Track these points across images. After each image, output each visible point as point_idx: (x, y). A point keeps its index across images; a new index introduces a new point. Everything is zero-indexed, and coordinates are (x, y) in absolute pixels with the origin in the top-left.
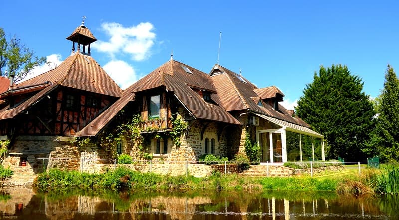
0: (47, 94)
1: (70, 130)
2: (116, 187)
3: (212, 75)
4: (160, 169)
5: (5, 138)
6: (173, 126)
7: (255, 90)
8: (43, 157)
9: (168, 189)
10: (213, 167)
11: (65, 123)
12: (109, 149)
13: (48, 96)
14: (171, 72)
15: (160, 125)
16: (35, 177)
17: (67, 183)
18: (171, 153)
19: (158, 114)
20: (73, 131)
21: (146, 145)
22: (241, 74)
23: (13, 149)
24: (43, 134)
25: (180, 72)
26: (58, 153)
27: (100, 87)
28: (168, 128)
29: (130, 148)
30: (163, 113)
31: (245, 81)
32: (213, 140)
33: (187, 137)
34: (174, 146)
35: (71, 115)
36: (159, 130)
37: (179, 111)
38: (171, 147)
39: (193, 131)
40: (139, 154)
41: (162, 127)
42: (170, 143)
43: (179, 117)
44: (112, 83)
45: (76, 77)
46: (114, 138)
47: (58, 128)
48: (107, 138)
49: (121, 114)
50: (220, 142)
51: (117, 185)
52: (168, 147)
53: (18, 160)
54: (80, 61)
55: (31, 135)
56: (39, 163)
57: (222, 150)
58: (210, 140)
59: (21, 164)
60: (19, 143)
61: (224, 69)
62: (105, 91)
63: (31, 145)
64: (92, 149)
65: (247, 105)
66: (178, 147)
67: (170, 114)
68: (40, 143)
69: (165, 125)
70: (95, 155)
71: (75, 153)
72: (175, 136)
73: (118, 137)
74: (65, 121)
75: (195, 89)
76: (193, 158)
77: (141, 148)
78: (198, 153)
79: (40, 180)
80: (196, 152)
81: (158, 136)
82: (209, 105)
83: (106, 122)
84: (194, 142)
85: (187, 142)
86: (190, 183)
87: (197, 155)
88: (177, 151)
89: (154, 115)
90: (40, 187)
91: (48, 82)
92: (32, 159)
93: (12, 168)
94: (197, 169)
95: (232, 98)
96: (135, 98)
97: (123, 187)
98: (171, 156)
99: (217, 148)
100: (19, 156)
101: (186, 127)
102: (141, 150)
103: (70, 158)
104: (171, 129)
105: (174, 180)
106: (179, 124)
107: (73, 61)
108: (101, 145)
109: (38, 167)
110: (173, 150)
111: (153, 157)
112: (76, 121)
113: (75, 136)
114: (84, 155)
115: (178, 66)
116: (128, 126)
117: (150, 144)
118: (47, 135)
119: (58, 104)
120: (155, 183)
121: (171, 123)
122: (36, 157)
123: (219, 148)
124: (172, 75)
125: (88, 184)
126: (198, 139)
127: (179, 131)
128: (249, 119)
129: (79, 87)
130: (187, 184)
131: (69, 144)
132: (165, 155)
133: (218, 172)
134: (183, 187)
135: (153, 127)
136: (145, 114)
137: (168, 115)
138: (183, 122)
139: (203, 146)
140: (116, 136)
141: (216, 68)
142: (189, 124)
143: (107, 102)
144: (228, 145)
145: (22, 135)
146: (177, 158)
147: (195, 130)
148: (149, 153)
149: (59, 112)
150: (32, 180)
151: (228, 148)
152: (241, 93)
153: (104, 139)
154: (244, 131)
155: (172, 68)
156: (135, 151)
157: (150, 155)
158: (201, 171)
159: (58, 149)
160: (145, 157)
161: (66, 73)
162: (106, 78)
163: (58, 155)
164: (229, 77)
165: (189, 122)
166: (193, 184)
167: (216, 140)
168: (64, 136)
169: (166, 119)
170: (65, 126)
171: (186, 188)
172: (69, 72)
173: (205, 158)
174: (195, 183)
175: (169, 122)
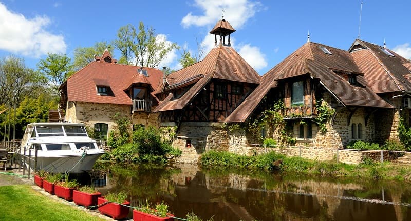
0: (203, 87)
1: (220, 116)
2: (269, 169)
3: (351, 51)
4: (305, 154)
5: (173, 124)
6: (318, 113)
7: (406, 65)
8: (202, 140)
9: (320, 175)
10: (363, 154)
11: (217, 110)
12: (255, 133)
13: (205, 88)
14: (311, 56)
15: (305, 111)
16: (199, 156)
17: (225, 163)
18: (316, 138)
19: (302, 100)
20: (222, 117)
21: (289, 129)
22: (385, 47)
23: (179, 133)
24: (200, 121)
25: (320, 54)
26: (213, 136)
27: (242, 76)
28: (313, 115)
29: (272, 131)
30: (308, 99)
31: (391, 55)
32: (360, 125)
33: (334, 123)
34: (320, 132)
35: (221, 103)
36: (303, 116)
37: (324, 97)
38: (316, 133)
39: (339, 117)
40: (282, 138)
41: (307, 114)
42: (314, 128)
43: (324, 103)
44: (251, 70)
45: (223, 69)
46: (259, 123)
47: (211, 115)
48: (254, 124)
49: (264, 101)
50: (367, 126)
51: (270, 168)
52: (313, 133)
53: (184, 142)
54: (223, 52)
55: (192, 121)
56: (200, 145)
57: (369, 135)
58: (357, 125)
59: (187, 146)
60: (183, 129)
61: (366, 43)
62: (247, 79)
63: (192, 130)
64: (241, 133)
65: (401, 86)
66: (324, 132)
67: (314, 101)
68: (199, 128)
69: (310, 112)
70: (244, 139)
71: (225, 136)
72: (321, 122)
73: (262, 122)
74: (217, 108)
75: (340, 73)
76: (341, 144)
77: (284, 132)
78: (345, 139)
79: (203, 159)
80: (343, 138)
81: (303, 122)
82: (355, 89)
83: (252, 109)
84: (341, 128)
85: (334, 129)
86: (343, 170)
87: (344, 141)
88: (323, 137)
89: (298, 101)
90: (204, 165)
91: (201, 75)
92: (194, 141)
93: (180, 149)
94: (346, 155)
95: (381, 78)
96: (278, 85)
97: (275, 170)
98: (316, 141)
99: (364, 132)
100: (185, 139)
101: (332, 114)
102: (284, 135)
103: (222, 141)
104: (316, 115)
105: (325, 166)
106: (325, 111)
107: (218, 54)
108: (249, 130)
109: (200, 148)
110: (319, 135)
111: (296, 141)
112: (224, 109)
113: (225, 122)
114: (232, 138)
115: (316, 48)
116: (271, 111)
117: (293, 129)
118: (203, 121)
119: (211, 94)
120: (306, 168)
121: (316, 109)
122: (198, 140)
123: (367, 133)
124: (313, 59)
125: (243, 165)
126: (345, 125)
127: (325, 117)
128: (403, 101)
129: (226, 78)
130: (340, 171)
131: (220, 128)
132: (310, 140)
133: (370, 159)
134: (336, 174)
135: (297, 113)
136: (288, 101)
137: (313, 102)
138: (329, 108)
139: (350, 132)
140: (260, 121)
141: (357, 43)
142: (336, 110)
143: (248, 89)
144: (376, 129)
145: (185, 121)
146: (323, 143)
147: (341, 116)
148: (292, 137)
149: (212, 101)
150: (197, 159)
151: (376, 133)
152: (391, 72)
153: (251, 124)
154: (397, 115)
155: (311, 52)
156: (277, 135)
157: (294, 139)
158: (350, 157)
159: (213, 133)
160: (288, 140)
161: (215, 66)
162: (245, 66)
163: (213, 138)
164: (373, 54)
165: (336, 108)
166: (346, 171)
167: (363, 125)
168: (216, 121)
169: (311, 106)
170: (217, 113)
171: (340, 175)
172: (217, 65)
173: (354, 144)
174: (348, 170)
175: (315, 108)
